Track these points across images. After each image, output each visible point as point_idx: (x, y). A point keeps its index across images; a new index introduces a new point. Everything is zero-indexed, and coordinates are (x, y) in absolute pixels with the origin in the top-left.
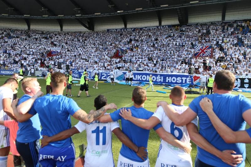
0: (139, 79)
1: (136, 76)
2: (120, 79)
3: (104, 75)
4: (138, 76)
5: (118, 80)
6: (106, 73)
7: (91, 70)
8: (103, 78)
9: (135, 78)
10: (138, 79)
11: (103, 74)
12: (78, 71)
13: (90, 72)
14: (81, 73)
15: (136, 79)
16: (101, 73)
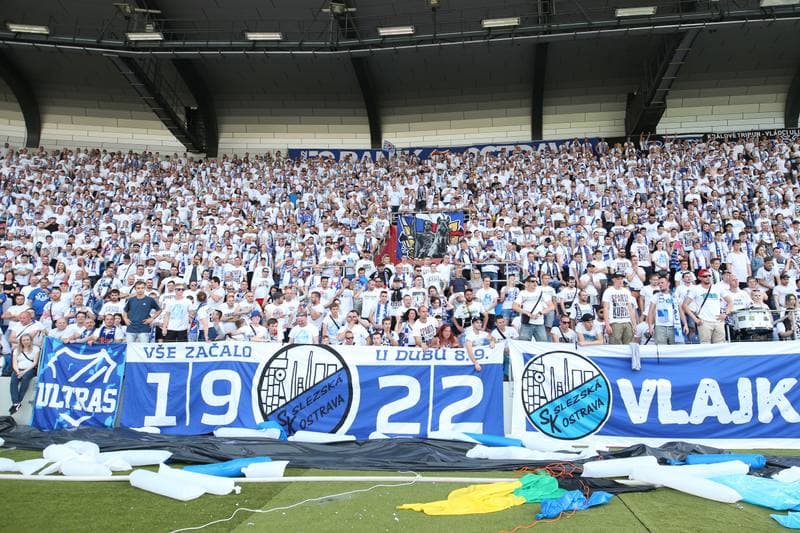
0: (776, 413)
1: (744, 385)
2: (570, 421)
3: (401, 392)
4: (763, 383)
5: (555, 432)
6: (421, 374)
7: (262, 353)
8: (393, 419)
9: (734, 406)
10: (765, 416)
11: (385, 382)
12: (119, 359)
13: (246, 370)
14: (151, 378)
15: (741, 417)
16: (370, 375)
